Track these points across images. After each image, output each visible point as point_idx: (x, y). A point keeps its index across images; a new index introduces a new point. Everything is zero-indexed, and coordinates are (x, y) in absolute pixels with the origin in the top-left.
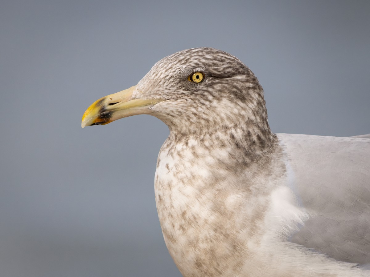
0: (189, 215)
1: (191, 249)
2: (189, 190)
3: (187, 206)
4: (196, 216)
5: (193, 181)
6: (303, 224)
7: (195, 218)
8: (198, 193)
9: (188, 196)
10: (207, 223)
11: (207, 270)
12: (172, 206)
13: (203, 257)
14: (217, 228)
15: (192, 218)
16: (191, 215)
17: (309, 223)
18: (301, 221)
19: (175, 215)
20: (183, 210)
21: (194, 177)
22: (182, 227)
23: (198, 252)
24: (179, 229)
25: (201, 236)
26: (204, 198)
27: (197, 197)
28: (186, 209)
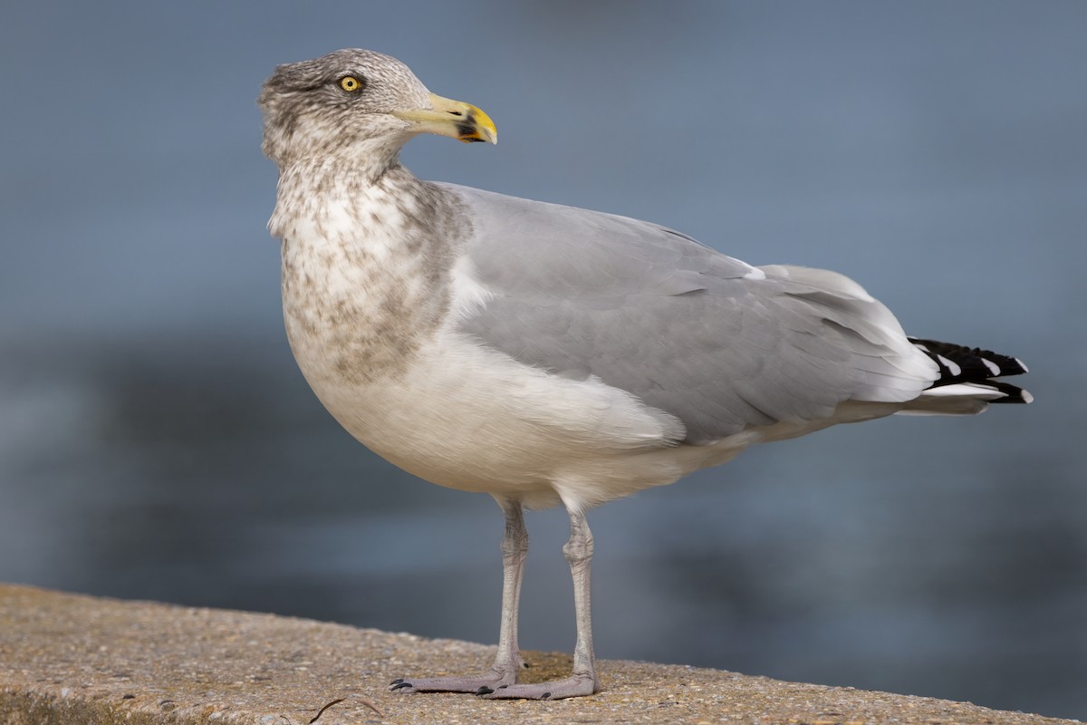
0: (347, 307)
1: (336, 348)
2: (356, 273)
3: (349, 295)
4: (358, 310)
5: (363, 261)
6: (485, 306)
7: (355, 312)
8: (368, 278)
9: (352, 282)
10: (368, 322)
11: (353, 376)
12: (326, 290)
13: (350, 360)
14: (383, 329)
15: (351, 312)
16: (350, 307)
17: (492, 304)
18: (482, 303)
19: (327, 304)
20: (341, 299)
21: (364, 255)
22: (333, 319)
23: (345, 353)
24: (328, 321)
25: (357, 334)
26: (375, 288)
27: (365, 286)
28: (346, 298)
